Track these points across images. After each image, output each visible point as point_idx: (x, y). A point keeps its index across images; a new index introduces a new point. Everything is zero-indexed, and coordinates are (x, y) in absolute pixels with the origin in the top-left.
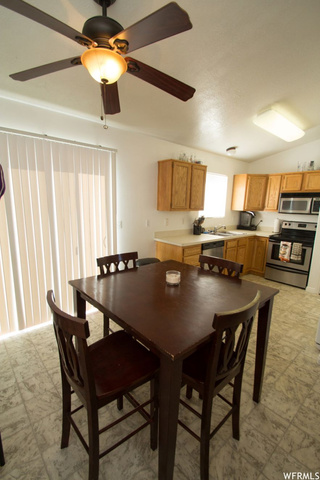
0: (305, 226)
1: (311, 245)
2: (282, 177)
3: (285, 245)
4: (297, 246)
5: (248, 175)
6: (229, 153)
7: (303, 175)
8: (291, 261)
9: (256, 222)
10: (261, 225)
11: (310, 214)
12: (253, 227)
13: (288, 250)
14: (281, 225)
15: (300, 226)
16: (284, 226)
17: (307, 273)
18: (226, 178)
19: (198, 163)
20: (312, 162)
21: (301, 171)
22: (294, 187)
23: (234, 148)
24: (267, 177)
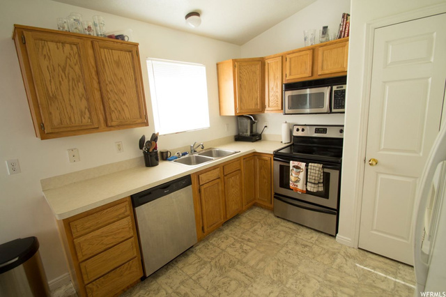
0: (324, 131)
1: (337, 166)
2: (283, 58)
3: (297, 167)
4: (316, 168)
5: (235, 61)
6: (191, 24)
7: (313, 50)
8: (308, 192)
9: (259, 128)
10: (267, 132)
11: (331, 112)
12: (256, 137)
13: (302, 175)
14: (291, 132)
15: (317, 131)
16: (295, 133)
17: (336, 212)
18: (204, 68)
19: (121, 37)
20: (325, 28)
21: (309, 44)
22: (302, 74)
23: (195, 14)
24: (262, 62)
